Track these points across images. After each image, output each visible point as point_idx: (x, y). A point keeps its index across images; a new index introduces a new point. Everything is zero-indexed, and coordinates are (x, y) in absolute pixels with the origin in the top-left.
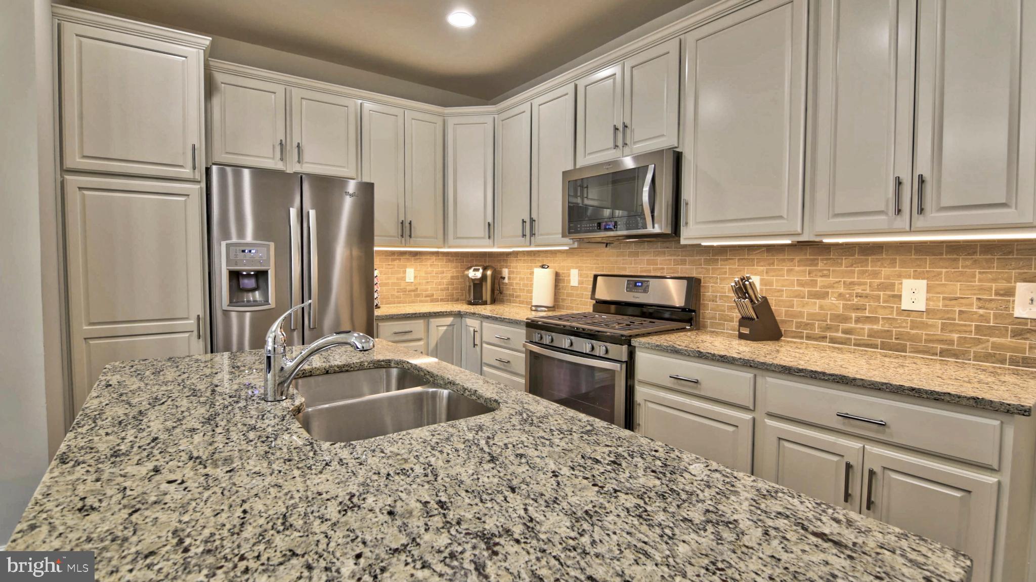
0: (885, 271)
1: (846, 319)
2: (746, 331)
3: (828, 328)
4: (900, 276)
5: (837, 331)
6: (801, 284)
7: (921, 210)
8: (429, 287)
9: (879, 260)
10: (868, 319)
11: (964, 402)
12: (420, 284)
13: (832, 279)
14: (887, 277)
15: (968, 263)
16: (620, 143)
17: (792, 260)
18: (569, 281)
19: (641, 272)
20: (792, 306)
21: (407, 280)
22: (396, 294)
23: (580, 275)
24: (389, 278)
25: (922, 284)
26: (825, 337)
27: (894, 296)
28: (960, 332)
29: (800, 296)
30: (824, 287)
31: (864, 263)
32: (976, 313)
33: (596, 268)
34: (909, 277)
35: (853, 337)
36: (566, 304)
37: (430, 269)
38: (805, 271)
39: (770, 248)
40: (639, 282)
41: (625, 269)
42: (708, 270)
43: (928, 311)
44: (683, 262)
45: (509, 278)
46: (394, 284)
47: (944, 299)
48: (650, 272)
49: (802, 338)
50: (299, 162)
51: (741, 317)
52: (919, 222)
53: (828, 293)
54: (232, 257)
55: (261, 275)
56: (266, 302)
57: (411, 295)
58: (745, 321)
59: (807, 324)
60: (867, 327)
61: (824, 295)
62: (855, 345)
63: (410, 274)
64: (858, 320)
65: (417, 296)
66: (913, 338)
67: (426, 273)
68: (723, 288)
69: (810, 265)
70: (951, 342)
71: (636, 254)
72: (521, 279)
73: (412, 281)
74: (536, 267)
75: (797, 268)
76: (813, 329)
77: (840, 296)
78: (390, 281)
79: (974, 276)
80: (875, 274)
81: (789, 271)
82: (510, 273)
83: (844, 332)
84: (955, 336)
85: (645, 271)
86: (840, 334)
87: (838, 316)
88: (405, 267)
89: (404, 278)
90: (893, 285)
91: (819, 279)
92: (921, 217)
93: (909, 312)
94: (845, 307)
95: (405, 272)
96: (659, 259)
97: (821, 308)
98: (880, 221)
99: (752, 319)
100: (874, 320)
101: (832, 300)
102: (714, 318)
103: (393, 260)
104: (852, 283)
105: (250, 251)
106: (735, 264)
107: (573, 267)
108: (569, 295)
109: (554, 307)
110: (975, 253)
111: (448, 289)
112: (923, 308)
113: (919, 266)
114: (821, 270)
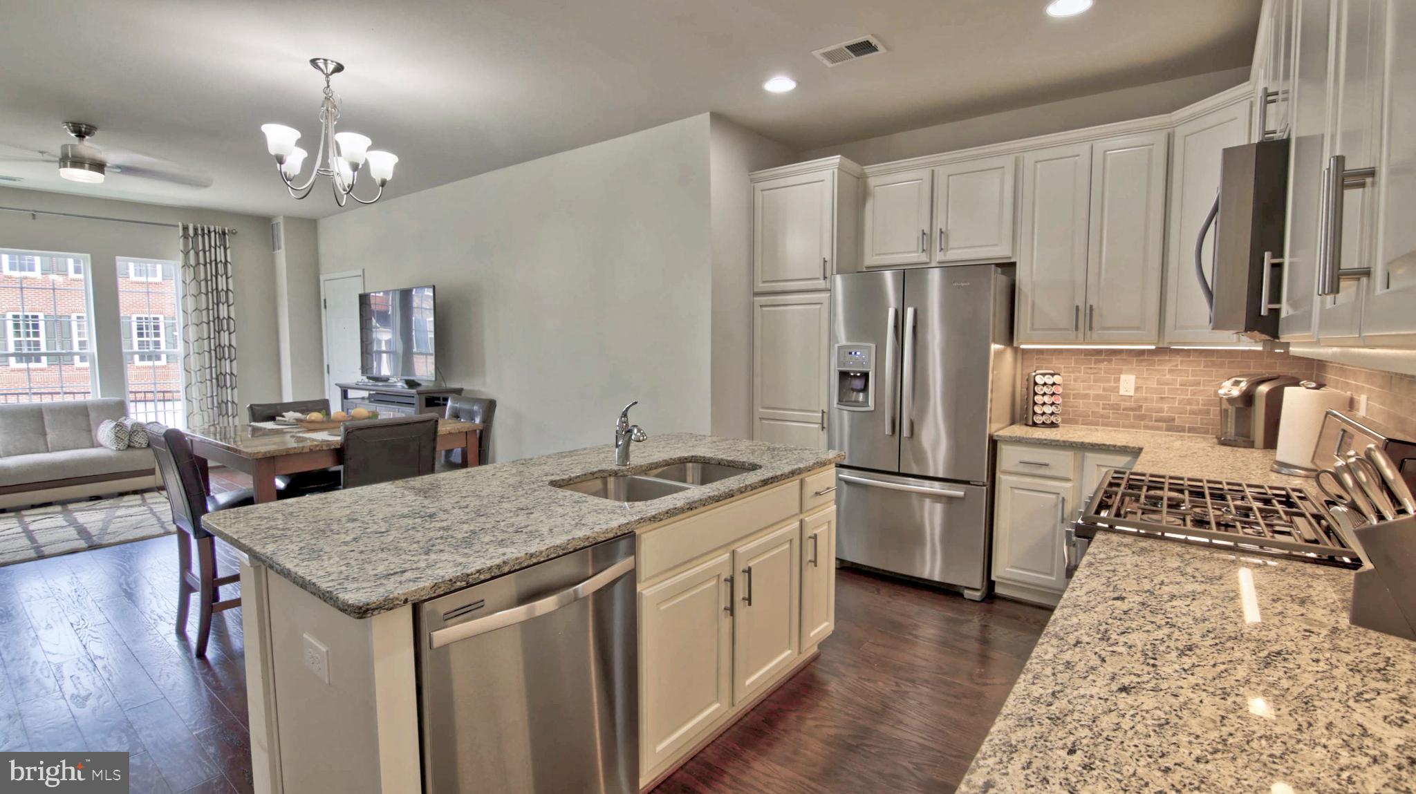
8: (1166, 406)
12: (1146, 399)
21: (1122, 392)
22: (1102, 412)
24: (1089, 388)
37: (1168, 377)
46: (1097, 397)
56: (866, 402)
57: (1128, 416)
63: (1128, 384)
65: (1142, 418)
67: (1159, 383)
73: (1131, 393)
78: (1092, 392)
88: (1120, 372)
89: (1117, 389)
95: (1118, 380)
103: (1097, 362)
105: (855, 353)
111: (1208, 412)
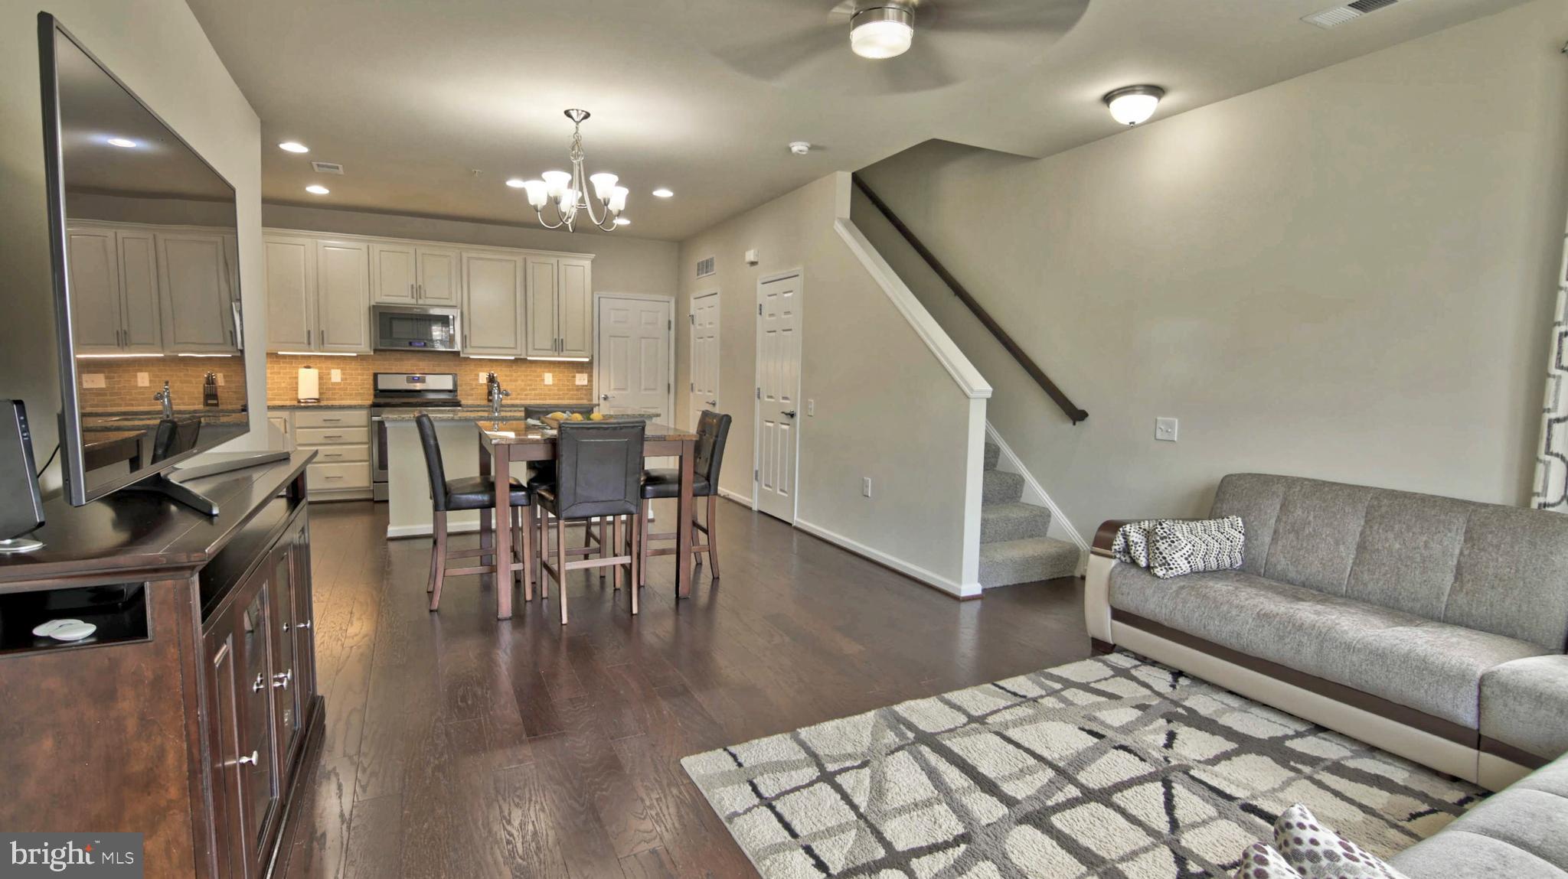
0: (539, 370)
1: (526, 390)
3: (519, 394)
4: (544, 372)
6: (506, 376)
7: (562, 351)
9: (536, 366)
10: (534, 389)
13: (519, 373)
14: (539, 373)
15: (567, 367)
16: (415, 296)
17: (509, 365)
18: (332, 379)
23: (343, 374)
25: (550, 375)
26: (517, 398)
27: (542, 379)
28: (562, 391)
29: (506, 381)
30: (516, 377)
31: (533, 367)
32: (566, 384)
33: (371, 368)
34: (546, 373)
35: (528, 397)
36: (329, 396)
38: (514, 370)
39: (501, 360)
43: (553, 384)
47: (557, 380)
48: (414, 371)
51: (488, 391)
52: (561, 354)
60: (533, 392)
61: (516, 381)
62: (530, 400)
64: (530, 390)
66: (549, 395)
68: (466, 379)
69: (516, 368)
70: (560, 395)
71: (402, 360)
75: (511, 369)
76: (512, 395)
77: (523, 381)
79: (565, 372)
80: (536, 371)
81: (508, 370)
83: (526, 395)
85: (411, 370)
86: (524, 396)
87: (522, 389)
90: (541, 375)
91: (513, 374)
93: (547, 385)
94: (525, 385)
96: (421, 363)
97: (515, 386)
98: (546, 353)
100: (536, 389)
101: (519, 382)
104: (529, 375)
106: (472, 366)
107: (335, 368)
108: (331, 389)
109: (319, 399)
110: (569, 364)
112: (551, 383)
113: (552, 369)
114: (518, 370)
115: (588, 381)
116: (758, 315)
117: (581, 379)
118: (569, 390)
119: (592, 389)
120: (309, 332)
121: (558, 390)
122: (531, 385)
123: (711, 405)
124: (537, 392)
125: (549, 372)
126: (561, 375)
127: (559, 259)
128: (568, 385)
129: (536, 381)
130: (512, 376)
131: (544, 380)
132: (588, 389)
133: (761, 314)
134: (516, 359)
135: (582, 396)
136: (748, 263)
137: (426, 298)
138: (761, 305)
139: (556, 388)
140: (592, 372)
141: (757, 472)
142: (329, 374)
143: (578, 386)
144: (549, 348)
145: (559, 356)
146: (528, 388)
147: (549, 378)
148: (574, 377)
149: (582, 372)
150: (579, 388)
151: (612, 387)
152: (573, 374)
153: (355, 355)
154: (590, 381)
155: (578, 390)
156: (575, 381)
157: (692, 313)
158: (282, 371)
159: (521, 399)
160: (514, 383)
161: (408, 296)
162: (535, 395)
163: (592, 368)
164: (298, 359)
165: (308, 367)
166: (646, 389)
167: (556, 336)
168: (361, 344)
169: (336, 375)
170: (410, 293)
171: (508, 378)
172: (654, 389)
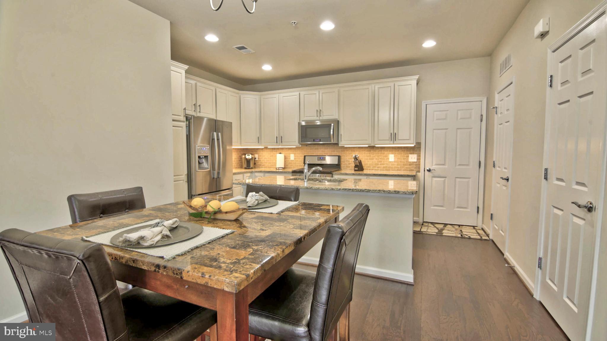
0: (386, 153)
1: (378, 164)
2: (357, 169)
3: (374, 167)
4: (389, 154)
5: (376, 167)
6: (367, 156)
7: (395, 140)
9: (384, 150)
11: (406, 176)
13: (375, 155)
14: (386, 154)
15: (401, 151)
16: (318, 115)
17: (365, 150)
18: (290, 158)
19: (319, 154)
20: (365, 162)
23: (295, 156)
25: (393, 155)
26: (373, 169)
27: (388, 158)
28: (400, 165)
29: (367, 159)
30: (373, 157)
31: (382, 151)
32: (403, 161)
33: (302, 153)
34: (390, 154)
35: (379, 169)
36: (288, 167)
38: (368, 153)
39: (359, 147)
40: (322, 157)
41: (313, 153)
42: (342, 153)
43: (394, 161)
44: (334, 151)
45: (258, 158)
47: (397, 158)
48: (323, 154)
49: (368, 170)
50: (200, 112)
51: (354, 165)
52: (395, 142)
53: (373, 158)
54: (199, 151)
55: (206, 157)
58: (356, 166)
59: (369, 166)
60: (382, 166)
61: (373, 159)
62: (380, 170)
64: (380, 164)
66: (392, 168)
68: (347, 158)
69: (370, 152)
70: (398, 168)
71: (318, 149)
72: (265, 158)
74: (278, 153)
75: (366, 152)
76: (370, 167)
77: (376, 159)
79: (402, 153)
80: (384, 154)
81: (364, 153)
82: (258, 156)
84: (399, 166)
85: (322, 154)
86: (377, 168)
87: (376, 164)
90: (387, 156)
91: (371, 155)
92: (395, 141)
93: (391, 162)
94: (378, 161)
97: (372, 162)
98: (388, 142)
99: (358, 166)
100: (384, 164)
101: (375, 160)
102: (344, 167)
104: (379, 156)
105: (203, 149)
106: (350, 151)
107: (291, 154)
108: (289, 163)
109: (284, 168)
110: (402, 149)
112: (393, 161)
113: (392, 151)
114: (372, 153)
115: (417, 159)
116: (548, 88)
117: (413, 158)
118: (406, 165)
119: (420, 164)
120: (277, 137)
121: (397, 165)
122: (381, 162)
123: (506, 181)
124: (384, 166)
125: (392, 154)
126: (400, 155)
127: (395, 83)
128: (404, 162)
129: (384, 159)
130: (370, 156)
131: (389, 159)
132: (417, 165)
133: (551, 86)
134: (369, 146)
135: (413, 169)
136: (537, 37)
137: (323, 116)
138: (551, 76)
139: (396, 164)
140: (420, 154)
141: (540, 259)
142: (290, 156)
143: (410, 162)
144: (388, 139)
145: (393, 144)
146: (379, 163)
147: (392, 157)
148: (408, 157)
149: (414, 154)
150: (411, 164)
151: (434, 163)
152: (407, 155)
153: (295, 147)
154: (419, 159)
155: (410, 165)
156: (408, 159)
157: (496, 105)
158: (274, 155)
159: (375, 170)
160: (371, 161)
161: (315, 116)
162: (384, 167)
163: (420, 150)
164: (279, 150)
165: (280, 153)
166: (459, 165)
167: (392, 132)
168: (296, 142)
169: (292, 157)
170: (316, 114)
171: (369, 158)
172: (467, 165)
